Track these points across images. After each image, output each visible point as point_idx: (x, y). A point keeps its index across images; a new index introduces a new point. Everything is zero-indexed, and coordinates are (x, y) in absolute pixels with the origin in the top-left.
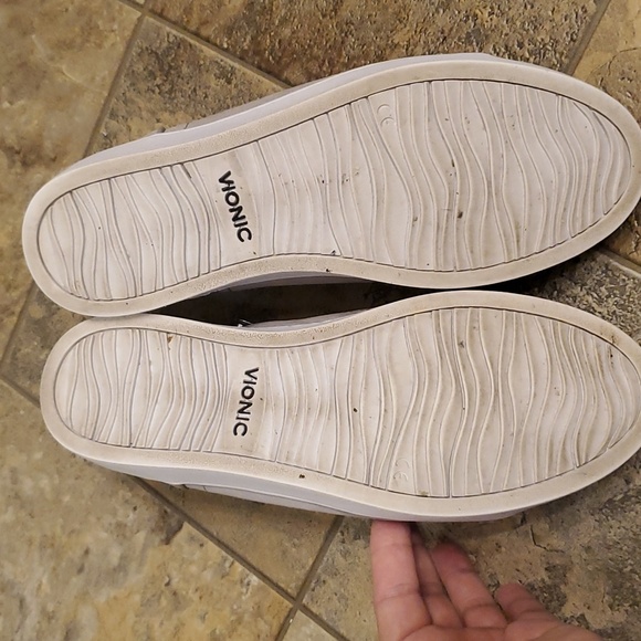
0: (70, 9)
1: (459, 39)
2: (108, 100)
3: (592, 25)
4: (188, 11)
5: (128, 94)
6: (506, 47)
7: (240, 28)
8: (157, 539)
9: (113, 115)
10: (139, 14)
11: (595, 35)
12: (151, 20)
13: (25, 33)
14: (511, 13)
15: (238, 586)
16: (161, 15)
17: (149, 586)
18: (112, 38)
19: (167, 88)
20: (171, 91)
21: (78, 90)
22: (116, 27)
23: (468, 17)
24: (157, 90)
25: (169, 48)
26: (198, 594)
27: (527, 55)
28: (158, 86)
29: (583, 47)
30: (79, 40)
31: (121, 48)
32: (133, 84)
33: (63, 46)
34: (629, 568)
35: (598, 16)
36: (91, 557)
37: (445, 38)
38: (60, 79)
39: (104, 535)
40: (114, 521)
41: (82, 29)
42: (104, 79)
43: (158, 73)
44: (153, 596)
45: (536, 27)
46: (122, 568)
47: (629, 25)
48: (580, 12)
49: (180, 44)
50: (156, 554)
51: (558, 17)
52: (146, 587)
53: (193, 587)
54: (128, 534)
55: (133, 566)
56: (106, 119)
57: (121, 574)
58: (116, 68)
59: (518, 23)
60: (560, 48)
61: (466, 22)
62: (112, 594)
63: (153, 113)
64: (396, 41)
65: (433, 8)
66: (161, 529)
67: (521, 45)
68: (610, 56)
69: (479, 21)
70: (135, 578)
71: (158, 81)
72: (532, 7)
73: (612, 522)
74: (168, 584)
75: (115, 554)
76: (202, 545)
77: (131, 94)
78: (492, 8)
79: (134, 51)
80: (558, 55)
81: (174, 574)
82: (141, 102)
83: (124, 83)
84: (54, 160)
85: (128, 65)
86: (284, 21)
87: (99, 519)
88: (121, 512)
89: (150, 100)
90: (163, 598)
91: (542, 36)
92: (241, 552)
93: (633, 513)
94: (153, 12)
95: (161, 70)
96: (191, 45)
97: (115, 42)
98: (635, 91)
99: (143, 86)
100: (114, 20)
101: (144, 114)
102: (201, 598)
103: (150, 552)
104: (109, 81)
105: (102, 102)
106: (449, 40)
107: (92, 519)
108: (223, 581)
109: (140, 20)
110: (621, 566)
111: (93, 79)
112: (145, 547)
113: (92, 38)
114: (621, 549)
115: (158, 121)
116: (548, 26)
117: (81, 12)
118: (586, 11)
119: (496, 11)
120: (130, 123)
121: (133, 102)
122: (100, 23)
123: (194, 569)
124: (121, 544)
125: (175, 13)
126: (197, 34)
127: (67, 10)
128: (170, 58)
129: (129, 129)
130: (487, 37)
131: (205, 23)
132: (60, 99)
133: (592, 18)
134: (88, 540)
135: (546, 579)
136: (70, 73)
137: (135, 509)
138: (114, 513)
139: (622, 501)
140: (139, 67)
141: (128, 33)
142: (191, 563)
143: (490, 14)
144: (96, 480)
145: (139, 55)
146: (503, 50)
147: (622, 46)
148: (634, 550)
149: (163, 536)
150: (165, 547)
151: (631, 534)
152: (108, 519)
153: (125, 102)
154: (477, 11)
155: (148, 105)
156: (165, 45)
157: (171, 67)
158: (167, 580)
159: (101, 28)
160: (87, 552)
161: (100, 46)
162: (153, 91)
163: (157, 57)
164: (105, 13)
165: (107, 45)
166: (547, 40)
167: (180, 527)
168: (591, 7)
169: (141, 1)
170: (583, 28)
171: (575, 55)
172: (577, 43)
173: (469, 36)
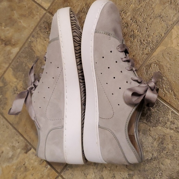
0: (26, 6)
1: (129, 36)
2: (32, 32)
3: (162, 39)
5: (38, 32)
6: (140, 40)
8: (23, 152)
9: (33, 37)
10: (45, 12)
11: (163, 42)
12: (48, 14)
13: (12, 10)
15: (44, 168)
17: (19, 164)
18: (37, 17)
21: (25, 28)
22: (38, 14)
23: (132, 31)
24: (47, 33)
26: (32, 168)
27: (145, 43)
29: (159, 44)
30: (27, 15)
31: (39, 20)
32: (40, 30)
33: (23, 16)
34: (149, 177)
35: (164, 37)
36: (4, 154)
37: (125, 35)
38: (20, 24)
39: (8, 148)
40: (12, 145)
41: (29, 12)
42: (32, 26)
44: (19, 167)
45: (148, 37)
46: (12, 158)
47: (172, 41)
48: (160, 36)
50: (22, 156)
52: (18, 164)
53: (31, 166)
54: (15, 149)
55: (15, 158)
56: (31, 37)
57: (11, 160)
58: (36, 24)
59: (144, 35)
60: (153, 43)
61: (131, 32)
62: (8, 164)
63: (44, 38)
65: (123, 27)
66: (25, 149)
67: (144, 41)
68: (166, 48)
69: (134, 33)
70: (15, 161)
71: (47, 30)
72: (148, 32)
73: (147, 165)
74: (24, 164)
75: (10, 154)
78: (138, 30)
79: (42, 21)
80: (153, 45)
81: (26, 162)
82: (42, 35)
83: (38, 29)
84: (14, 45)
85: (40, 24)
87: (8, 144)
88: (14, 143)
89: (44, 35)
90: (22, 168)
91: (150, 39)
93: (153, 163)
94: (49, 12)
95: (48, 27)
97: (37, 18)
98: (170, 58)
99: (43, 31)
100: (38, 12)
101: (42, 38)
102: (33, 169)
103: (21, 155)
104: (34, 27)
105: (31, 32)
107: (6, 143)
108: (40, 166)
109: (45, 13)
110: (147, 176)
111: (29, 26)
112: (20, 153)
113: (31, 15)
114: (148, 172)
115: (45, 40)
116: (151, 37)
117: (29, 8)
118: (161, 36)
119: (139, 31)
120: (37, 39)
121: (39, 34)
122: (34, 12)
123: (32, 161)
124: (13, 151)
127: (25, 6)
129: (37, 41)
130: (136, 37)
132: (19, 29)
133: (163, 37)
134: (3, 149)
135: (128, 177)
136: (23, 23)
137: (19, 142)
138: (12, 143)
139: (150, 160)
140: (43, 26)
141: (41, 16)
142: (32, 159)
143: (138, 31)
144: (9, 133)
145: (44, 22)
146: (139, 41)
147: (169, 46)
148: (151, 173)
149: (25, 151)
150: (25, 154)
151: (151, 168)
152: (10, 144)
153: (37, 34)
154: (134, 30)
155: (43, 36)
156: (51, 21)
158: (24, 163)
159: (34, 13)
160: (2, 152)
161: (33, 18)
162: (45, 33)
163: (48, 24)
164: (36, 10)
165: (35, 18)
166: (151, 41)
167: (30, 149)
168: (163, 35)
169: (47, 9)
170: (160, 40)
171: (157, 46)
172: (158, 43)
173: (131, 36)
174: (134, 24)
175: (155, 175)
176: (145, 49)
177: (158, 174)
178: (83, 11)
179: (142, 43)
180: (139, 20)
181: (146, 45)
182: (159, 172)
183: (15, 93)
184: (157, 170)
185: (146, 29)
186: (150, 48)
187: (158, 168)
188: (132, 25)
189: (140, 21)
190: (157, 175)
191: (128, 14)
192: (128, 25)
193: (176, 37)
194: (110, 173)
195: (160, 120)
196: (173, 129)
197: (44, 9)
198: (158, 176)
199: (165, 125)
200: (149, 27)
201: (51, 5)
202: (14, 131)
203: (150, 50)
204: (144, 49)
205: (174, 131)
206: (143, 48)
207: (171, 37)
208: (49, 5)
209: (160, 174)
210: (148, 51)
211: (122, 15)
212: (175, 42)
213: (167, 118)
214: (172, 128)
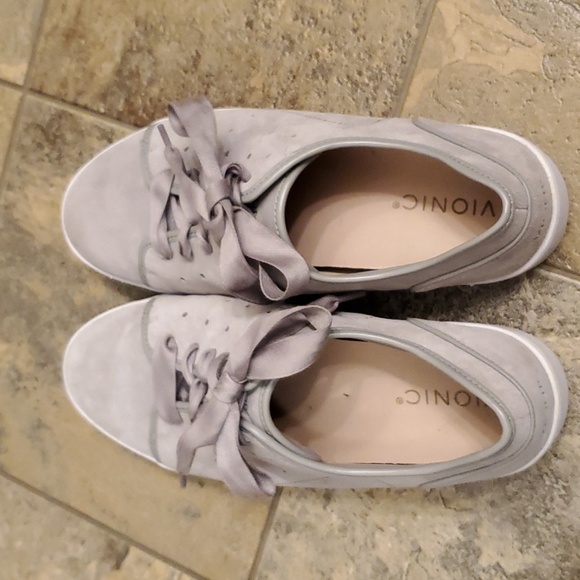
1: (307, 75)
2: (3, 175)
3: (417, 46)
4: (64, 84)
5: (21, 167)
6: (348, 77)
7: (113, 93)
8: (108, 566)
9: (10, 187)
10: (20, 94)
11: (422, 55)
12: (32, 97)
14: (347, 47)
16: (40, 92)
19: (55, 155)
20: (59, 158)
23: (311, 56)
24: (46, 159)
25: (52, 120)
27: (367, 81)
28: (47, 155)
29: (413, 67)
32: (23, 157)
35: (422, 38)
37: (294, 77)
39: (58, 572)
40: (66, 557)
43: (45, 144)
45: (370, 56)
47: (448, 41)
48: (406, 37)
49: (61, 115)
51: (388, 45)
54: (80, 566)
58: (7, 145)
59: (355, 55)
60: (394, 71)
61: (310, 60)
63: (46, 179)
64: (252, 85)
65: (279, 52)
66: (110, 557)
67: (360, 73)
68: (437, 71)
69: (321, 58)
71: (47, 150)
72: (364, 39)
76: (150, 565)
77: (24, 166)
78: (330, 45)
79: (21, 127)
80: (393, 78)
82: (34, 172)
83: (15, 156)
85: (17, 139)
86: (151, 82)
87: (51, 558)
88: (71, 547)
89: (41, 168)
91: (377, 63)
92: (186, 565)
94: (33, 91)
95: (48, 140)
96: (71, 115)
97: (3, 122)
98: (463, 98)
99: (33, 157)
101: (39, 182)
104: (2, 157)
106: (298, 78)
107: (45, 558)
109: (22, 99)
110: (523, 513)
112: (98, 576)
114: (521, 498)
115: (52, 185)
116: (380, 53)
118: (410, 36)
119: (334, 47)
120: (26, 192)
121: (26, 172)
125: (52, 88)
126: (75, 104)
128: (54, 129)
129: (26, 197)
130: (330, 70)
131: (80, 93)
133: (417, 39)
135: (461, 537)
137: (83, 542)
138: (65, 550)
140: (27, 141)
141: (12, 113)
143: (330, 50)
144: (44, 522)
145: (26, 130)
146: (346, 80)
147: (446, 61)
149: (113, 563)
150: (116, 573)
153: (19, 174)
154: (318, 50)
155: (40, 173)
156: (48, 118)
157: (56, 137)
162: (43, 161)
163: (43, 130)
166: (382, 65)
167: (127, 552)
168: (415, 31)
169: (20, 82)
170: (411, 50)
171: (407, 75)
172: (407, 65)
173: (314, 72)
174: (309, 30)
175: (547, 501)
176: (375, 99)
177: (555, 493)
178: (134, 49)
179: (357, 85)
180: (322, 13)
181: (371, 84)
182: (556, 486)
183: (18, 389)
184: (548, 483)
185: (355, 31)
186: (389, 90)
187: (547, 474)
188: (306, 35)
189: (326, 11)
190: (552, 500)
191: (279, 6)
192: (292, 42)
193: (459, 23)
194: (401, 542)
195: (502, 315)
196: (552, 330)
197: (14, 86)
198: (558, 500)
199: (522, 323)
200: (362, 23)
201: (31, 64)
202: (55, 509)
203: (391, 98)
204: (371, 102)
205: (558, 334)
206: (367, 99)
207: (443, 29)
208: (23, 67)
209: (563, 492)
210: (385, 103)
211: (264, 14)
212: (459, 40)
213: (521, 302)
214: (548, 327)
